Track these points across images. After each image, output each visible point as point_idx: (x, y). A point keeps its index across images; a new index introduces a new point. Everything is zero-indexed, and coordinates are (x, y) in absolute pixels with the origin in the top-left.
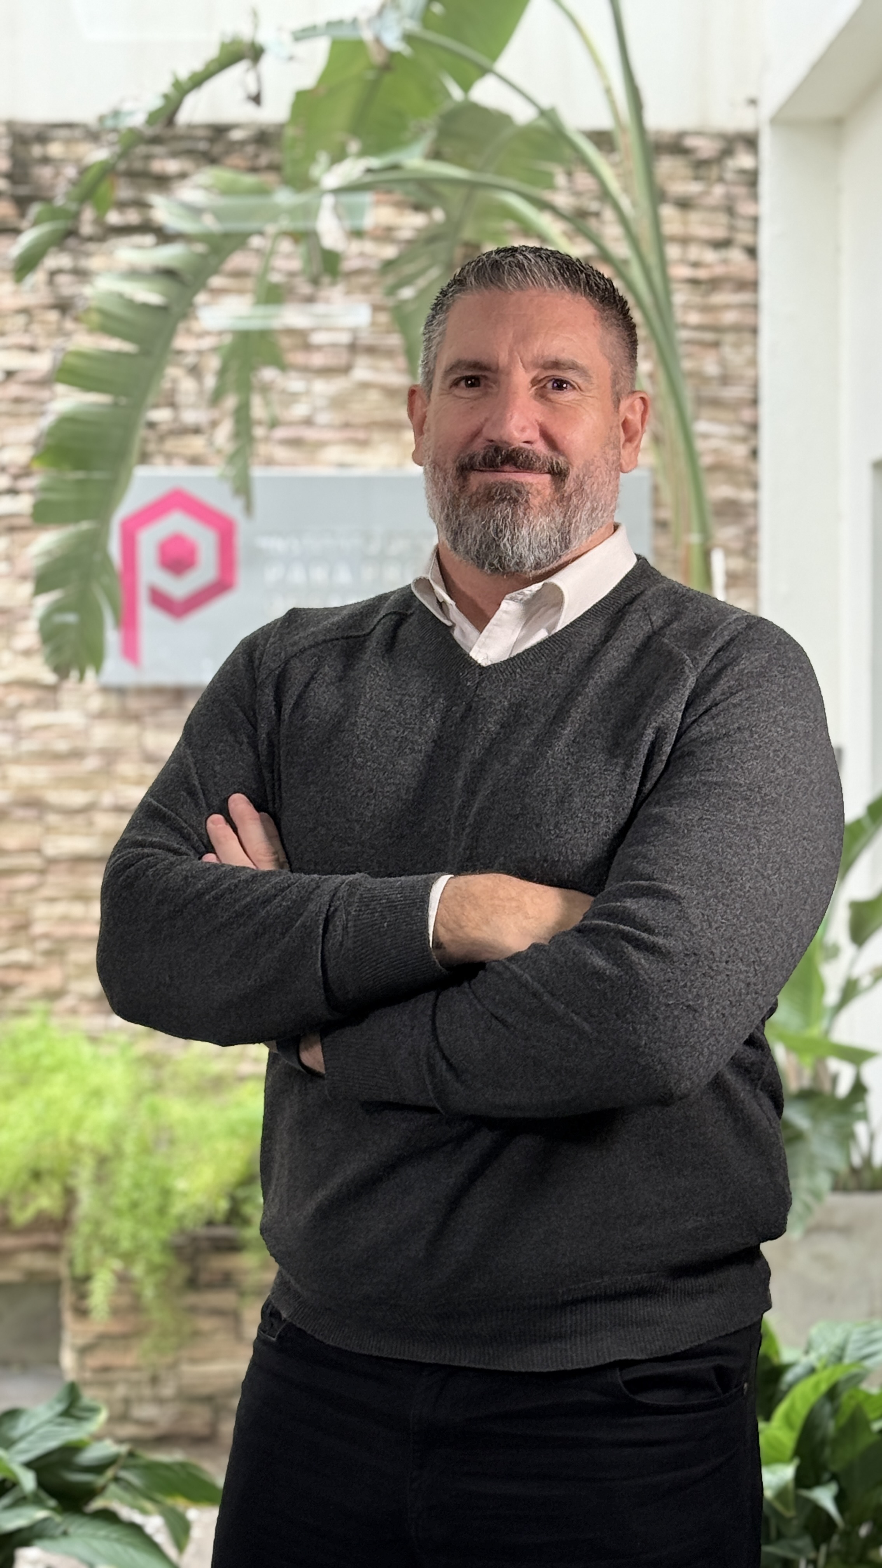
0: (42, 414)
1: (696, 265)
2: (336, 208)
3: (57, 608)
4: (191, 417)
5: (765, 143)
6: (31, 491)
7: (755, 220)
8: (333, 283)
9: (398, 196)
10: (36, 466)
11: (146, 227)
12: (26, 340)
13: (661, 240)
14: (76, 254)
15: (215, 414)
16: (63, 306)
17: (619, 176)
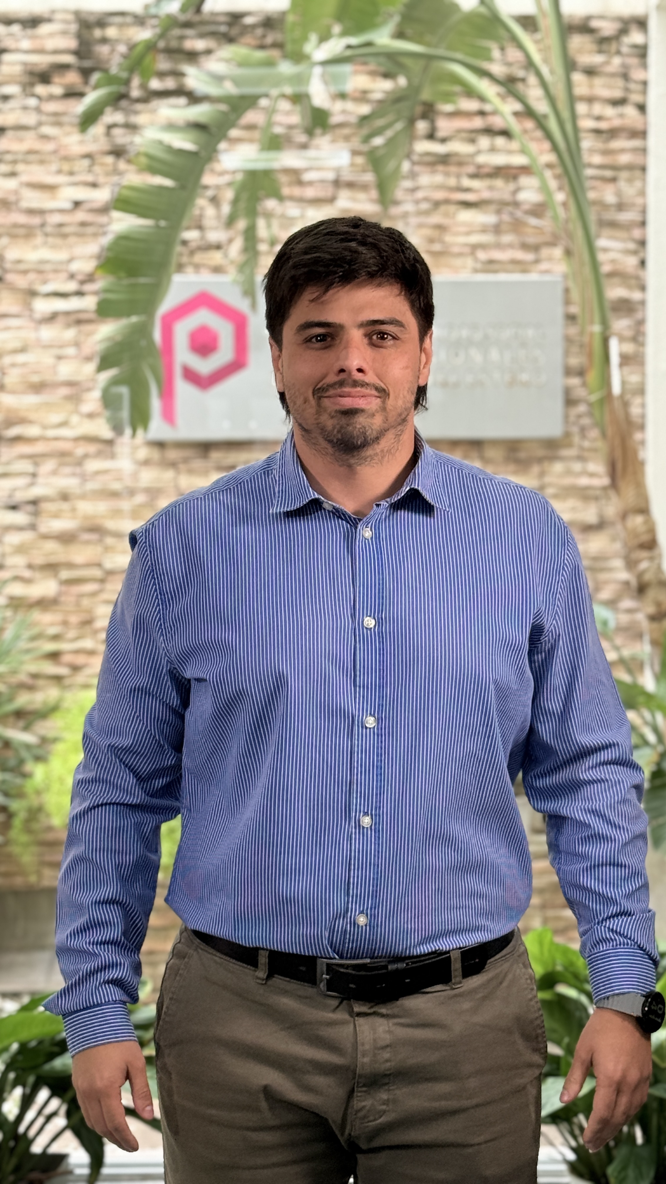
0: (104, 234)
1: (599, 118)
2: (323, 76)
3: (115, 382)
4: (214, 236)
5: (653, 24)
6: (95, 293)
7: (645, 83)
8: (324, 134)
9: (372, 67)
10: (99, 273)
11: (180, 92)
12: (90, 178)
13: (572, 100)
14: (128, 112)
15: (230, 233)
16: (118, 152)
17: (540, 50)
